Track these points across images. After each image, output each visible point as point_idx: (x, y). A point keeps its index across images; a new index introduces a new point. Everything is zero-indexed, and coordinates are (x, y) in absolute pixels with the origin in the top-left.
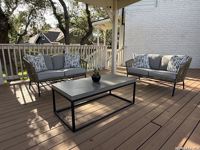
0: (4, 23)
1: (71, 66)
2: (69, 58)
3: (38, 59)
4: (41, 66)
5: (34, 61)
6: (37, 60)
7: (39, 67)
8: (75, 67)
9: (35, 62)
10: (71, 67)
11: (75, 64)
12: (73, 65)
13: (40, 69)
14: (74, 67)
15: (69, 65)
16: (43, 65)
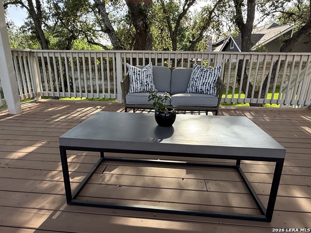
0: (141, 22)
1: (196, 90)
2: (197, 75)
3: (139, 71)
4: (142, 84)
5: (133, 74)
6: (138, 73)
7: (139, 84)
8: (205, 92)
9: (133, 76)
10: (197, 92)
11: (205, 86)
12: (200, 88)
13: (139, 88)
14: (202, 92)
15: (194, 88)
16: (146, 82)
